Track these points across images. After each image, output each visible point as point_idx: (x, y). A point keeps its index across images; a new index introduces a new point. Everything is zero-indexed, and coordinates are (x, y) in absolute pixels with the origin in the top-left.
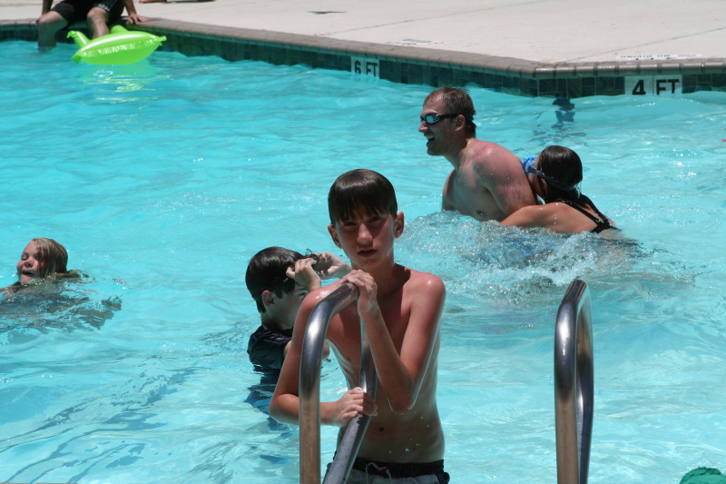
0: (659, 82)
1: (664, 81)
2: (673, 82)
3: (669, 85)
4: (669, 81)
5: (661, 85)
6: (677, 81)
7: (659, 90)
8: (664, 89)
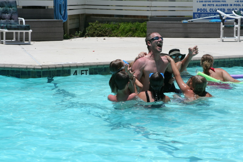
0: (82, 71)
1: (83, 71)
2: (86, 71)
3: (85, 72)
4: (85, 70)
5: (83, 72)
6: (87, 70)
7: (82, 74)
8: (83, 73)
